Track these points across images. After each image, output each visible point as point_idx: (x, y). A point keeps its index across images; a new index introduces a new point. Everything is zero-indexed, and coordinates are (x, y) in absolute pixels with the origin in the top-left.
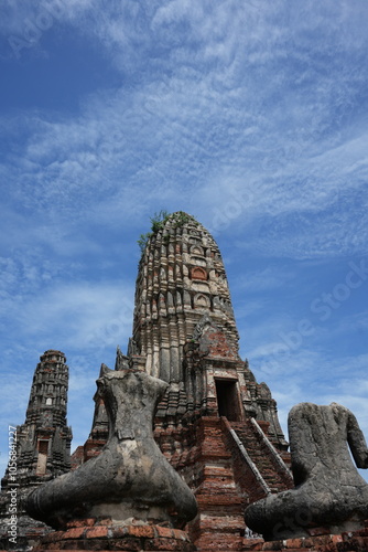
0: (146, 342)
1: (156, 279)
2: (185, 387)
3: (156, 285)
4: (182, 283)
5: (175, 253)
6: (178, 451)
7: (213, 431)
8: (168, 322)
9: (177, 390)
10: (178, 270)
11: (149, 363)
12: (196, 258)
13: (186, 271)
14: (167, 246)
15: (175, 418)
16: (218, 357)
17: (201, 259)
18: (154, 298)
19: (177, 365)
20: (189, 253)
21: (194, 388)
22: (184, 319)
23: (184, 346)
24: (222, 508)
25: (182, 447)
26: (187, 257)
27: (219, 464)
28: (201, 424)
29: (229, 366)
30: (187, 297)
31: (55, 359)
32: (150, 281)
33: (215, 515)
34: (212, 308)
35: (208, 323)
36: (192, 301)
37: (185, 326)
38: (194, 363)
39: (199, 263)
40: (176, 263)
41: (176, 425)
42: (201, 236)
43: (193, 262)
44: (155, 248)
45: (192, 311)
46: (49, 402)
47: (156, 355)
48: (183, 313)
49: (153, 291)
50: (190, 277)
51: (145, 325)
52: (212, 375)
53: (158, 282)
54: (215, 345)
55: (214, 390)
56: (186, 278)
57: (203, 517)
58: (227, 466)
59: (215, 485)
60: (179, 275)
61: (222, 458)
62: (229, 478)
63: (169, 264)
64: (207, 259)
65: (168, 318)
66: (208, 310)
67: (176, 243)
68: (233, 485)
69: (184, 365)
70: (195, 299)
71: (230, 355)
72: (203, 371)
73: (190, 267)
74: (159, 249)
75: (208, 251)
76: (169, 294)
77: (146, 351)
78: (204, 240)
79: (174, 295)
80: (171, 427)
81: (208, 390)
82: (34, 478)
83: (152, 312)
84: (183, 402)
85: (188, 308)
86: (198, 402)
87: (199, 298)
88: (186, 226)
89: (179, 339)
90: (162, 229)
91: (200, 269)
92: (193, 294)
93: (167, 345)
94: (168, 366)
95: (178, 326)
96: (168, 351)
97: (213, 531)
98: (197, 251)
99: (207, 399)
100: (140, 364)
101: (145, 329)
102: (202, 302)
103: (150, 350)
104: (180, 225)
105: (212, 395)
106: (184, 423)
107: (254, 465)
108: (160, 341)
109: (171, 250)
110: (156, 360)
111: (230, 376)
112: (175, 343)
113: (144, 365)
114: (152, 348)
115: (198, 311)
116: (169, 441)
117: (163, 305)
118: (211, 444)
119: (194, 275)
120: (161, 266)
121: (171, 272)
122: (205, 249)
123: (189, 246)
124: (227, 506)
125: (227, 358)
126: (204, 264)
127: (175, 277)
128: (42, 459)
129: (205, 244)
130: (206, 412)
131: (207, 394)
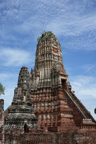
0: (40, 67)
1: (43, 50)
2: (51, 80)
3: (43, 52)
4: (51, 52)
5: (49, 43)
6: (50, 97)
7: (61, 92)
8: (47, 62)
9: (49, 81)
10: (50, 48)
11: (41, 73)
12: (55, 45)
13: (52, 49)
14: (47, 41)
15: (49, 88)
16: (62, 73)
17: (56, 46)
18: (43, 55)
19: (49, 74)
20: (53, 43)
21: (55, 81)
22: (51, 62)
23: (51, 69)
24: (66, 112)
25: (52, 96)
26: (52, 45)
27: (64, 101)
28: (58, 91)
29: (65, 76)
30: (52, 56)
31: (26, 69)
32: (41, 50)
33: (64, 114)
34: (59, 60)
35: (58, 64)
36: (54, 57)
37: (52, 64)
38: (55, 74)
39: (55, 47)
40: (49, 46)
41: (49, 90)
42: (56, 39)
43: (54, 46)
44: (43, 41)
45: (54, 60)
46: (25, 81)
47: (43, 71)
48: (51, 60)
49: (42, 53)
50: (53, 50)
51: (40, 62)
52: (61, 78)
53: (44, 51)
54: (61, 70)
55: (61, 82)
56: (52, 51)
57: (62, 114)
58: (66, 102)
59: (63, 106)
60: (50, 49)
61: (65, 100)
62: (66, 105)
63: (47, 46)
64: (58, 46)
65: (47, 61)
66: (58, 60)
67: (49, 40)
68: (67, 107)
69: (51, 74)
70: (55, 57)
71: (65, 73)
72: (58, 76)
73: (53, 47)
74: (44, 41)
75: (58, 44)
76: (47, 55)
77: (40, 69)
78: (57, 40)
79: (49, 55)
80: (48, 91)
81: (59, 82)
82: (24, 103)
83: (42, 59)
84: (51, 84)
85: (53, 59)
86: (56, 84)
87: (56, 57)
88: (52, 36)
89: (50, 67)
90: (45, 36)
91: (56, 49)
92: (54, 55)
93: (46, 69)
94: (47, 74)
95: (49, 64)
96: (46, 70)
97: (64, 118)
98: (55, 43)
99: (59, 84)
100: (38, 73)
101: (40, 64)
102: (56, 58)
103: (41, 69)
104: (50, 35)
105: (61, 83)
106: (52, 90)
107: (74, 102)
108: (44, 67)
109: (48, 42)
110: (43, 72)
111: (65, 78)
112: (49, 68)
113: (39, 73)
114: (42, 69)
115: (55, 60)
116: (48, 94)
117: (45, 57)
118: (61, 96)
119: (54, 50)
120: (45, 46)
121: (48, 48)
122: (57, 43)
123: (53, 42)
124: (67, 112)
125: (64, 74)
126: (57, 47)
127: (49, 50)
128: (25, 97)
129: (57, 42)
130: (59, 87)
131: (59, 83)
